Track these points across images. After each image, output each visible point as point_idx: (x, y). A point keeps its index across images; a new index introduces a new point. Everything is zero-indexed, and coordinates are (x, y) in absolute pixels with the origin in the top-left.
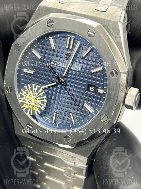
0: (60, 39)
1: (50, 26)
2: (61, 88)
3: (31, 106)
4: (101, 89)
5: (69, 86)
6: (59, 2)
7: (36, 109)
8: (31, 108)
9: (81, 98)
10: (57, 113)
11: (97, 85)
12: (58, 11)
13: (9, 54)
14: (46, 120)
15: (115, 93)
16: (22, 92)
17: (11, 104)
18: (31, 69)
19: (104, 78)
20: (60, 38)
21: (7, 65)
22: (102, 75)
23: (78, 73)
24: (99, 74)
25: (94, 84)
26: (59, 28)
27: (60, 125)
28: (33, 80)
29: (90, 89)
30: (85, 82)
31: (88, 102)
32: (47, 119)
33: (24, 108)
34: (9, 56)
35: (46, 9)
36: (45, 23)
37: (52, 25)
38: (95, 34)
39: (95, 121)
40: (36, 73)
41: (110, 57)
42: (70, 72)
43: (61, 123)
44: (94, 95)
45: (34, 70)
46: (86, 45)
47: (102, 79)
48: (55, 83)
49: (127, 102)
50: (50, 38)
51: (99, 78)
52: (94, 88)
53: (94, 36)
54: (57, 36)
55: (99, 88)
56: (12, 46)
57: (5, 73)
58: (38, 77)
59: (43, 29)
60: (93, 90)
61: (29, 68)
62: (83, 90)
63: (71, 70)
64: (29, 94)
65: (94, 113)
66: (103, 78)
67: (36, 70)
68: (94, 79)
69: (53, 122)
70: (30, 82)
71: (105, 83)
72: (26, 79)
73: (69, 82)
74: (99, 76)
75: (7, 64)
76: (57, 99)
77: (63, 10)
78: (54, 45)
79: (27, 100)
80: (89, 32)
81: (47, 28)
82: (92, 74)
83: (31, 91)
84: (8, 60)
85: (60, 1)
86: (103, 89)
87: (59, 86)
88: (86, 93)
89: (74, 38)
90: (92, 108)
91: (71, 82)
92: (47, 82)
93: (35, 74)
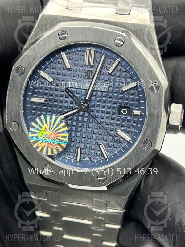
0: (76, 54)
1: (62, 38)
2: (83, 116)
3: (48, 143)
4: (137, 110)
5: (95, 111)
6: (67, 8)
7: (54, 146)
8: (48, 145)
9: (112, 124)
10: (81, 148)
11: (131, 106)
12: (68, 19)
13: (10, 80)
14: (67, 159)
15: (158, 112)
16: (33, 127)
17: (18, 145)
18: (40, 96)
19: (140, 96)
20: (75, 52)
21: (7, 95)
22: (137, 92)
23: (104, 93)
24: (132, 91)
25: (127, 105)
26: (75, 39)
27: (87, 163)
28: (44, 111)
29: (122, 112)
30: (115, 103)
31: (122, 129)
32: (69, 157)
33: (38, 147)
34: (9, 83)
35: (51, 18)
36: (55, 35)
37: (66, 36)
38: (124, 42)
39: (136, 150)
40: (48, 100)
41: (147, 68)
42: (94, 94)
43: (88, 160)
44: (129, 119)
45: (45, 97)
46: (111, 58)
47: (137, 97)
48: (76, 110)
49: (171, 122)
50: (62, 54)
51: (133, 97)
52: (127, 110)
53: (123, 45)
54: (71, 51)
55: (135, 110)
56: (12, 69)
57: (7, 105)
58: (50, 106)
59: (54, 43)
60: (126, 112)
61: (36, 96)
62: (113, 114)
63: (95, 91)
64: (43, 129)
65: (131, 142)
66: (138, 95)
67: (47, 97)
68: (127, 99)
69: (78, 160)
70: (40, 113)
71: (141, 102)
72: (34, 110)
73: (93, 106)
74: (133, 94)
75: (8, 93)
76: (79, 130)
77: (75, 18)
78: (69, 63)
79: (42, 136)
80: (115, 41)
81: (59, 41)
82: (123, 92)
83: (45, 125)
84: (9, 88)
85: (67, 6)
86: (139, 109)
87: (81, 113)
88: (117, 117)
89: (95, 50)
90: (128, 135)
91: (97, 107)
92: (64, 110)
93: (46, 103)
